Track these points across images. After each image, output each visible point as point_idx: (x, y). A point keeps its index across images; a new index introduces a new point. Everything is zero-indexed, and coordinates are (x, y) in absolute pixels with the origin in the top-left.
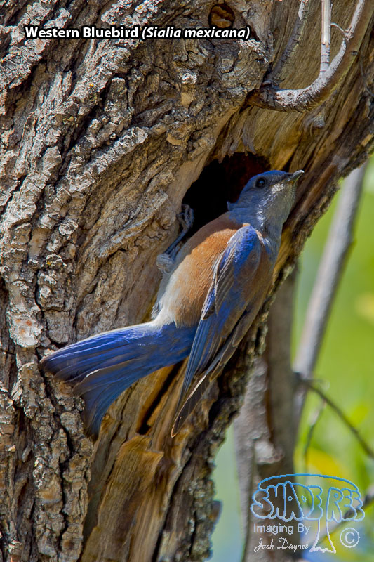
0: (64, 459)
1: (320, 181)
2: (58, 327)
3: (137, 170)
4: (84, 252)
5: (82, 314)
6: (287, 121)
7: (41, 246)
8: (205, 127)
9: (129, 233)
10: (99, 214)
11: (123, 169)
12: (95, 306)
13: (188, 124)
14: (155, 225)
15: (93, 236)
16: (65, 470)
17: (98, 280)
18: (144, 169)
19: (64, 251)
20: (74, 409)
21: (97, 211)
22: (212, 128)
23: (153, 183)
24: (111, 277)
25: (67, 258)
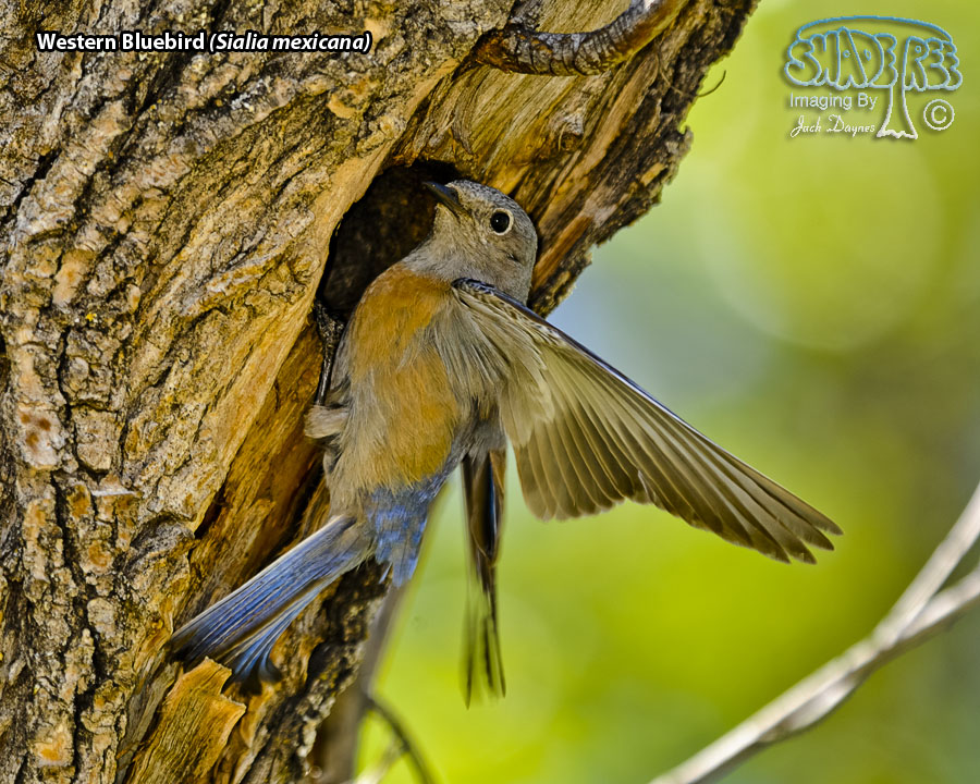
0: (84, 687)
1: (557, 245)
2: (94, 440)
3: (263, 162)
4: (151, 305)
5: (136, 422)
6: (524, 114)
7: (76, 284)
8: (394, 95)
9: (241, 275)
10: (186, 239)
11: (236, 159)
12: (162, 409)
13: (372, 79)
14: (284, 270)
15: (171, 279)
16: (85, 709)
17: (173, 362)
18: (275, 163)
19: (117, 299)
20: (113, 593)
21: (182, 233)
22: (405, 97)
23: (291, 188)
24: (197, 357)
25: (124, 311)
